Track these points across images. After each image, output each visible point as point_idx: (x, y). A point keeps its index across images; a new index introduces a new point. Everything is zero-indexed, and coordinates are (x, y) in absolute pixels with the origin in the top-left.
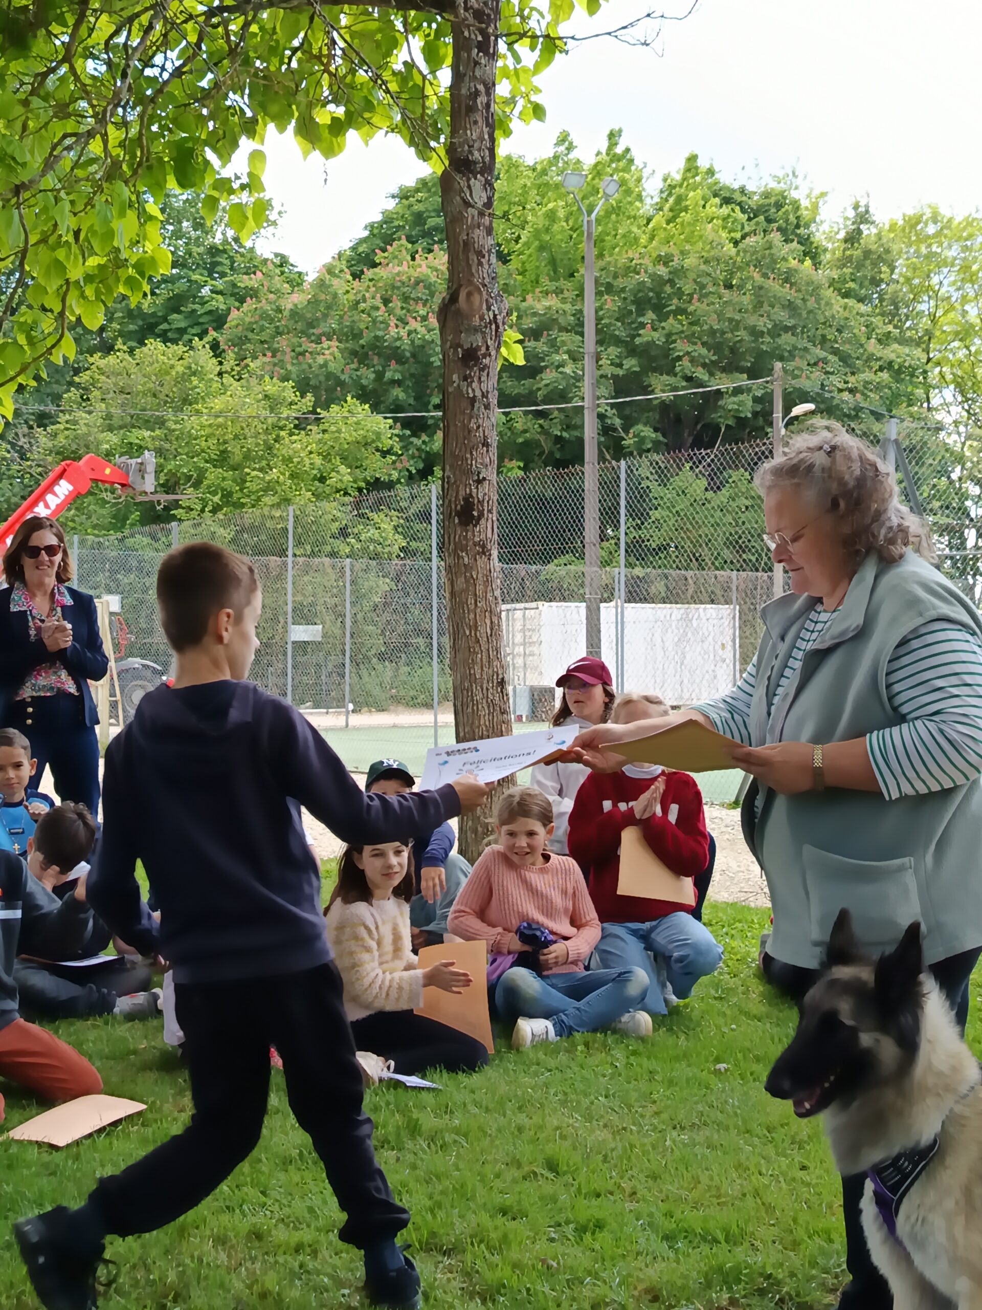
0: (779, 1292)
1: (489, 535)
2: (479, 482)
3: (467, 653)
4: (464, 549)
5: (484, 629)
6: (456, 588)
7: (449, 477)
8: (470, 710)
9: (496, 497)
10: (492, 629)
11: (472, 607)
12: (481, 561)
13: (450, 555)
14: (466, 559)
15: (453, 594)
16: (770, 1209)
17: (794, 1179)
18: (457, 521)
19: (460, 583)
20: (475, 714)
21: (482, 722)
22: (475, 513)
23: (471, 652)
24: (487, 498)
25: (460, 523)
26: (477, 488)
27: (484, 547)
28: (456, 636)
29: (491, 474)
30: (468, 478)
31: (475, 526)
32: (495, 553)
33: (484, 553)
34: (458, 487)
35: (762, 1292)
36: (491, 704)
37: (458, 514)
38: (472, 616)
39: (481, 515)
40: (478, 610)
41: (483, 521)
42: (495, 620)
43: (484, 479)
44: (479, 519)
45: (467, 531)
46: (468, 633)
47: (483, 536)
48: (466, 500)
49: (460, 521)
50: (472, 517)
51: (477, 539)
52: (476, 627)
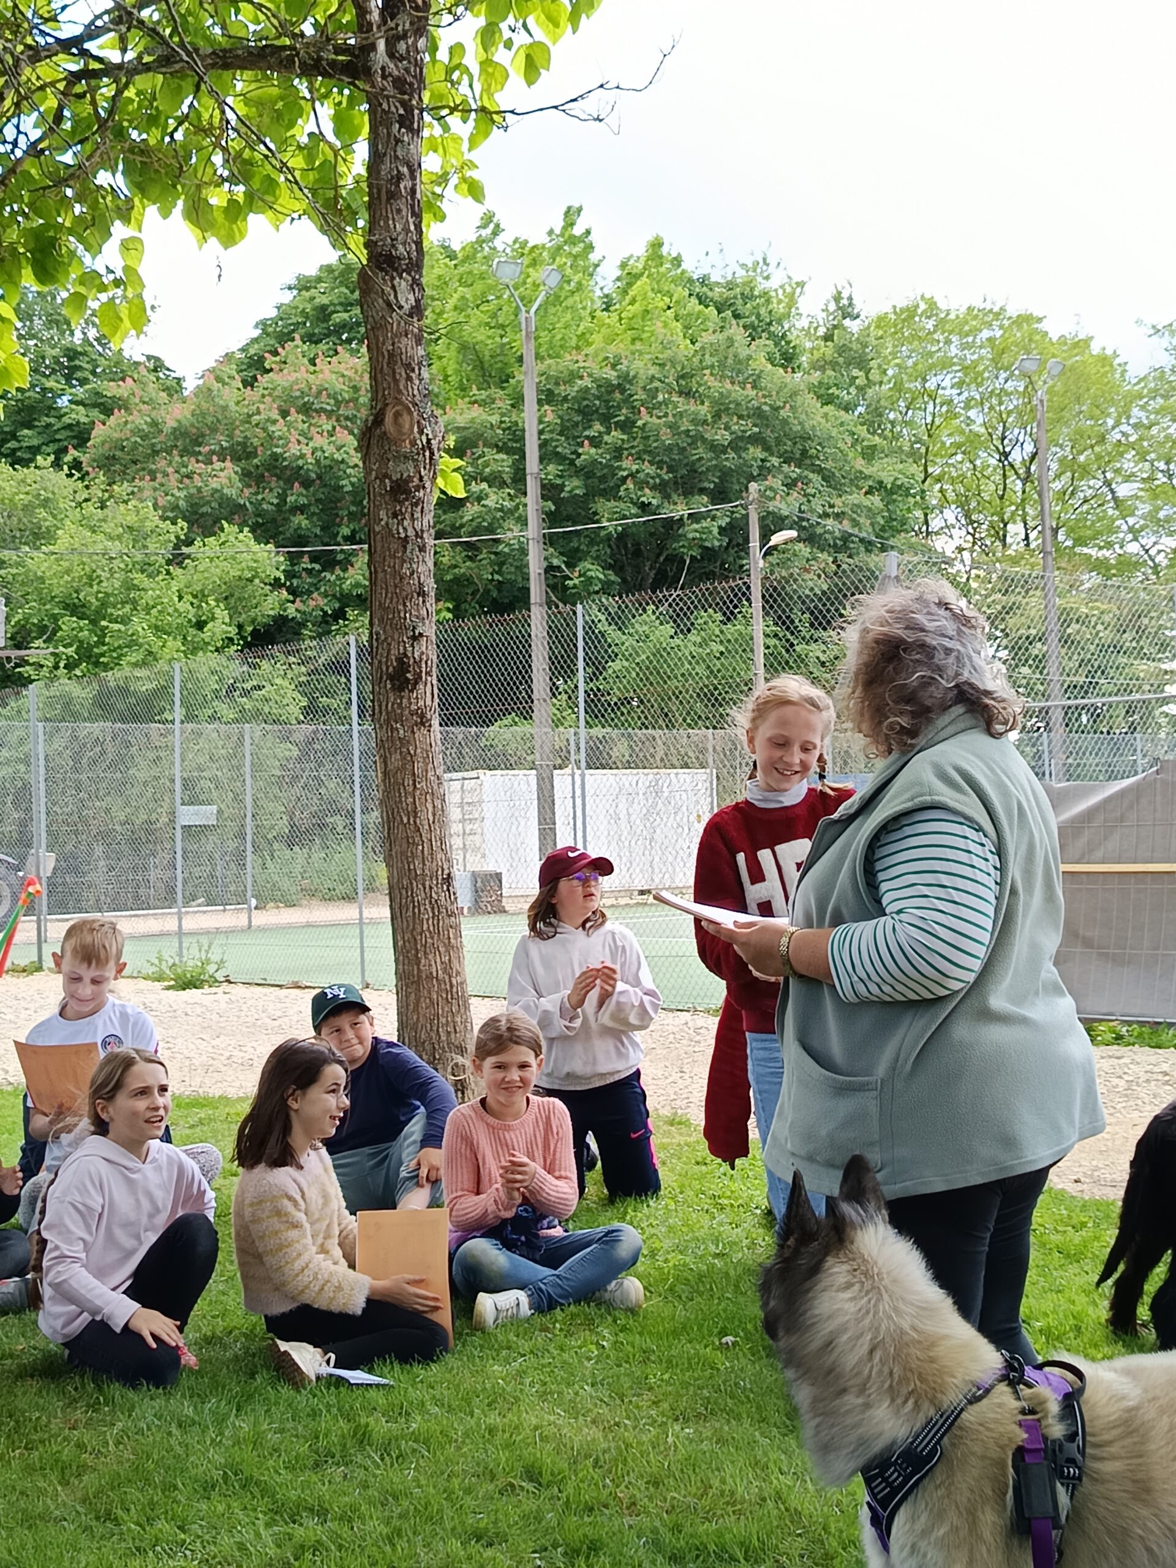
1: (429, 702)
2: (416, 638)
3: (405, 845)
4: (399, 719)
5: (426, 814)
6: (390, 767)
7: (377, 634)
8: (410, 913)
9: (435, 660)
10: (434, 815)
11: (411, 788)
12: (420, 734)
13: (381, 727)
14: (402, 732)
15: (385, 773)
16: (795, 1516)
18: (389, 686)
19: (395, 760)
20: (416, 918)
21: (425, 927)
22: (411, 676)
23: (410, 843)
24: (424, 659)
25: (393, 688)
26: (412, 646)
27: (422, 716)
28: (390, 823)
29: (429, 630)
30: (401, 634)
31: (412, 691)
32: (436, 725)
33: (423, 724)
34: (389, 644)
36: (435, 905)
37: (391, 678)
38: (410, 800)
39: (418, 678)
40: (418, 793)
41: (420, 686)
42: (438, 803)
43: (421, 635)
44: (416, 683)
45: (402, 698)
46: (405, 820)
47: (421, 703)
48: (400, 660)
49: (393, 685)
50: (408, 680)
51: (413, 707)
52: (416, 813)
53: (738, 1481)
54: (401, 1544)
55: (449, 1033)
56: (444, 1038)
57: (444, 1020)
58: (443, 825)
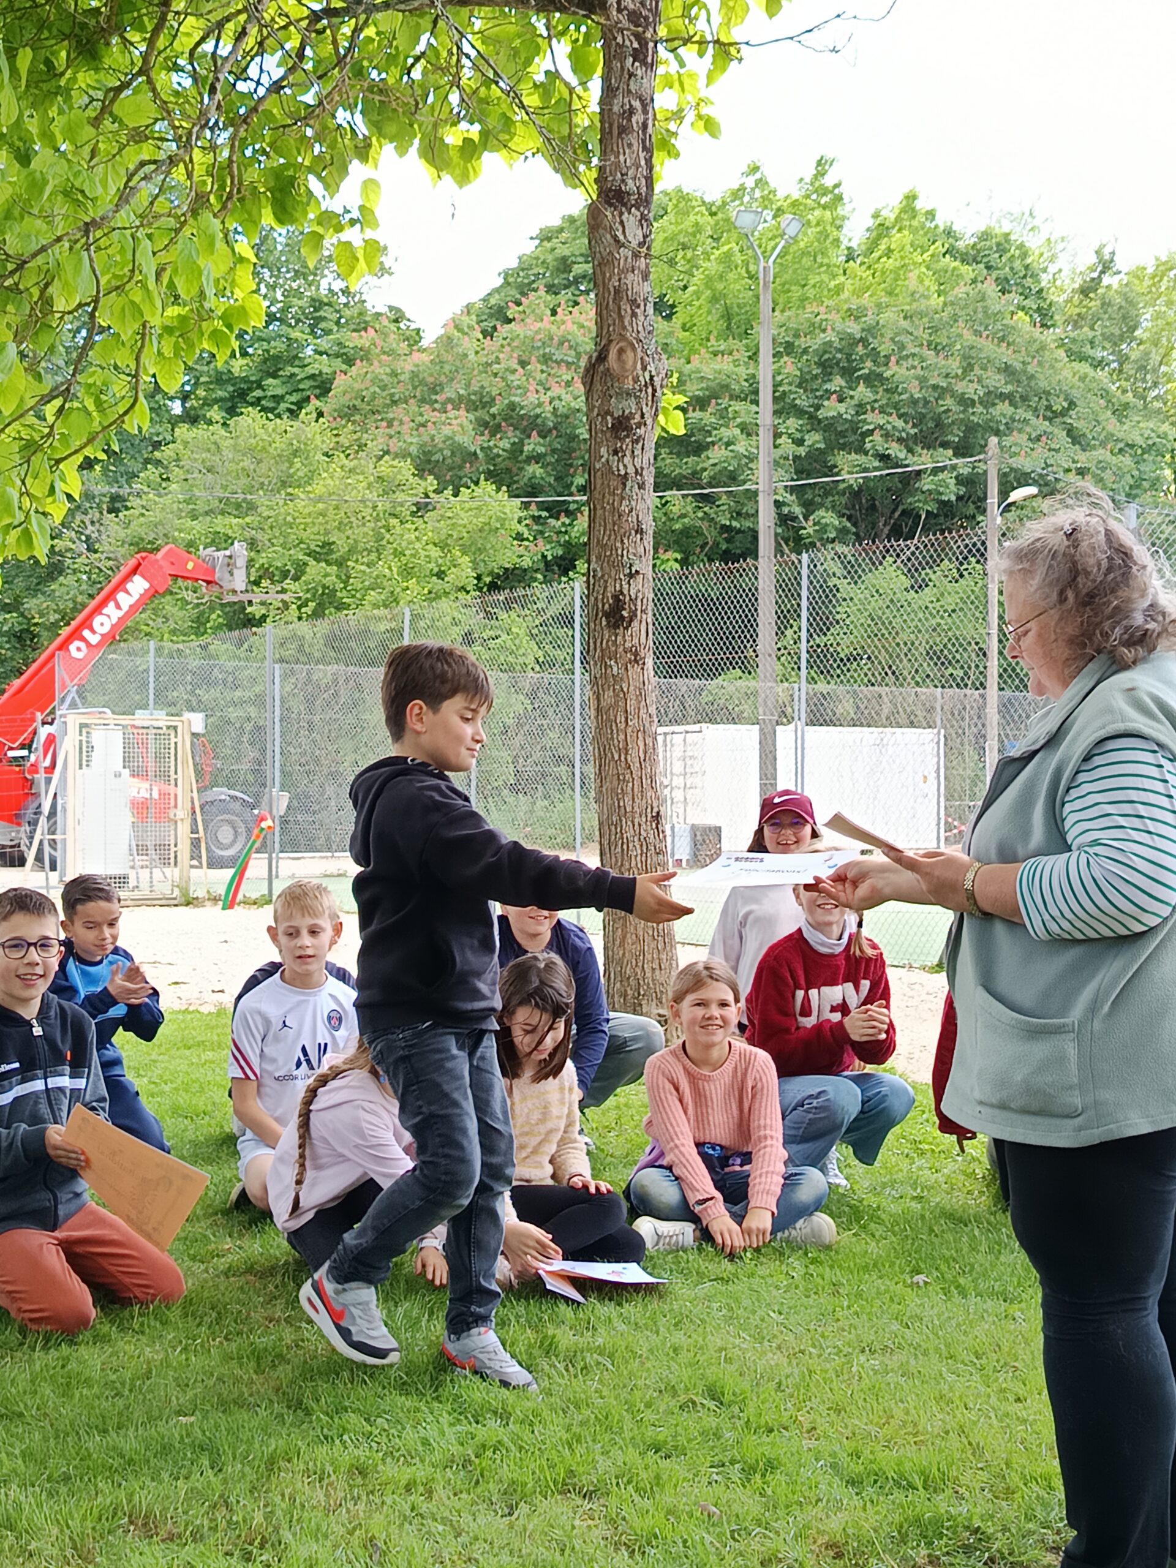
0: (989, 1549)
1: (643, 640)
2: (632, 576)
3: (615, 782)
4: (614, 656)
5: (635, 754)
6: (603, 704)
7: (595, 572)
8: (619, 850)
9: (652, 595)
10: (645, 753)
11: (623, 726)
12: (634, 671)
13: (596, 664)
14: (615, 669)
15: (598, 710)
16: (977, 1450)
17: (1007, 1415)
18: (604, 623)
19: (608, 697)
20: (625, 855)
21: (633, 863)
22: (625, 613)
23: (620, 780)
24: (640, 596)
25: (608, 625)
26: (629, 583)
27: (636, 654)
28: (602, 759)
29: (644, 566)
30: (618, 572)
31: (626, 628)
32: (650, 662)
33: (636, 661)
34: (606, 582)
35: (968, 1550)
36: (644, 842)
37: (607, 615)
38: (622, 737)
39: (633, 615)
40: (629, 730)
41: (635, 624)
42: (649, 741)
43: (637, 572)
44: (631, 621)
45: (616, 635)
46: (616, 757)
47: (636, 641)
48: (616, 597)
49: (608, 622)
50: (623, 618)
51: (628, 645)
52: (627, 751)
53: (922, 1412)
54: (579, 1449)
55: (653, 969)
56: (649, 975)
57: (648, 957)
58: (654, 762)
